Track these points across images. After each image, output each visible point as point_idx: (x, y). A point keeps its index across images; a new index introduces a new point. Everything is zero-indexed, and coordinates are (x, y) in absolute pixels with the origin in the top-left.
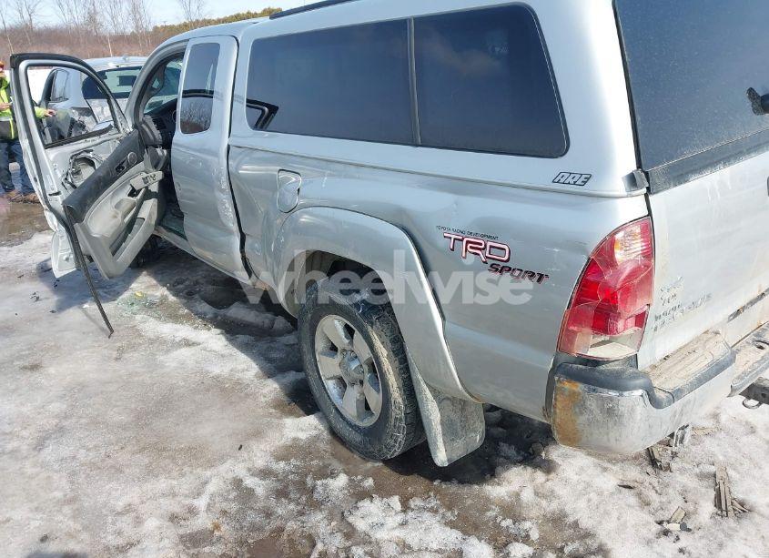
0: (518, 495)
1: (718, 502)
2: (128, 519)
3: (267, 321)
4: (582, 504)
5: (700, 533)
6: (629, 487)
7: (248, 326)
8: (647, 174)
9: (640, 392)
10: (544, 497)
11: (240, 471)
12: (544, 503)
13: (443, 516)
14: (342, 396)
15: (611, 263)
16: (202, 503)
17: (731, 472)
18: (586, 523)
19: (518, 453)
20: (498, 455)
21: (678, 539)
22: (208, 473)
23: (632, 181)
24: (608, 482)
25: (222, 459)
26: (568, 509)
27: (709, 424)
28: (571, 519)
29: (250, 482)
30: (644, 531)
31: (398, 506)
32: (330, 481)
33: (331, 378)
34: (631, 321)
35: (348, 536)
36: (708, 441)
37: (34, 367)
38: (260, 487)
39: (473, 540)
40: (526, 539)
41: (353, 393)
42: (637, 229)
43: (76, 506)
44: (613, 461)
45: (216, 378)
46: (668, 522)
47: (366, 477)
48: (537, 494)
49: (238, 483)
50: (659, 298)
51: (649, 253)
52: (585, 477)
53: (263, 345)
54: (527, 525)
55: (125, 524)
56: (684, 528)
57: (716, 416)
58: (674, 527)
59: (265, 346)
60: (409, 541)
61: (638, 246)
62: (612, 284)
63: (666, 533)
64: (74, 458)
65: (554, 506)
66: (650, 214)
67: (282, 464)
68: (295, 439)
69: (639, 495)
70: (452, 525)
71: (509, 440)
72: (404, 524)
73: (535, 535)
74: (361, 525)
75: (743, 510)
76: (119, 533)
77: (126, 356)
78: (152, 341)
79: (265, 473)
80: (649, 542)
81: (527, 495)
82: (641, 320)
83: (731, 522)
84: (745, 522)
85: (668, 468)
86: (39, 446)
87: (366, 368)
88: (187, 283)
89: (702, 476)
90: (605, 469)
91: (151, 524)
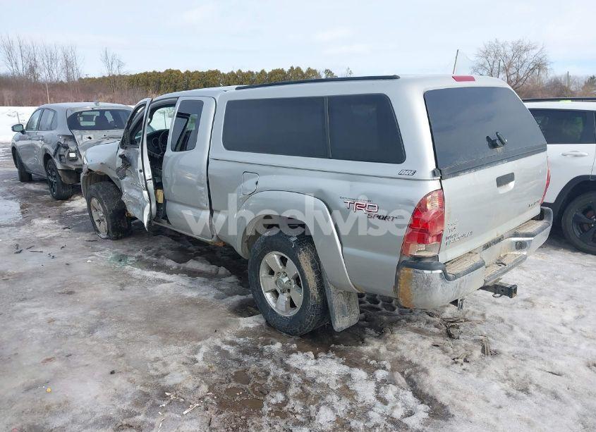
0: (377, 350)
1: (483, 351)
2: (159, 363)
3: (214, 269)
4: (413, 352)
5: (474, 363)
6: (437, 346)
7: (201, 273)
8: (440, 171)
9: (440, 271)
10: (393, 350)
11: (218, 342)
12: (393, 353)
13: (338, 360)
14: (276, 301)
15: (426, 210)
16: (199, 357)
17: (490, 339)
18: (415, 360)
19: (376, 333)
20: (365, 333)
21: (462, 364)
22: (199, 343)
23: (434, 173)
24: (427, 343)
25: (206, 337)
26: (405, 355)
27: (480, 319)
28: (407, 360)
29: (224, 347)
30: (445, 362)
31: (313, 356)
32: (272, 346)
33: (269, 292)
34: (435, 238)
35: (286, 370)
36: (478, 326)
37: (71, 293)
38: (232, 350)
39: (356, 369)
40: (384, 368)
41: (284, 298)
42: (436, 195)
43: (126, 358)
44: (429, 335)
45: (190, 298)
46: (457, 358)
47: (292, 343)
48: (388, 349)
49: (218, 348)
50: (447, 228)
51: (442, 206)
52: (413, 342)
53: (214, 282)
54: (384, 363)
55: (158, 365)
56: (465, 361)
57: (483, 315)
58: (461, 361)
59: (216, 283)
60: (321, 370)
61: (437, 203)
62: (426, 219)
63: (456, 363)
64: (115, 336)
65: (398, 354)
66: (442, 188)
67: (242, 339)
68: (247, 328)
69: (443, 349)
70: (343, 364)
71: (370, 327)
72: (316, 364)
73: (389, 367)
74: (294, 365)
75: (495, 354)
76: (156, 370)
77: (126, 288)
78: (141, 281)
79: (232, 343)
80: (448, 367)
81: (383, 350)
82: (439, 237)
83: (489, 358)
84: (496, 358)
85: (458, 338)
86: (91, 331)
87: (293, 281)
88: (154, 249)
89: (475, 341)
90: (425, 338)
91: (174, 365)
